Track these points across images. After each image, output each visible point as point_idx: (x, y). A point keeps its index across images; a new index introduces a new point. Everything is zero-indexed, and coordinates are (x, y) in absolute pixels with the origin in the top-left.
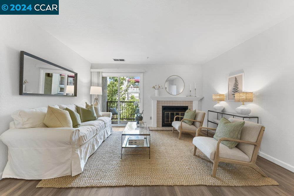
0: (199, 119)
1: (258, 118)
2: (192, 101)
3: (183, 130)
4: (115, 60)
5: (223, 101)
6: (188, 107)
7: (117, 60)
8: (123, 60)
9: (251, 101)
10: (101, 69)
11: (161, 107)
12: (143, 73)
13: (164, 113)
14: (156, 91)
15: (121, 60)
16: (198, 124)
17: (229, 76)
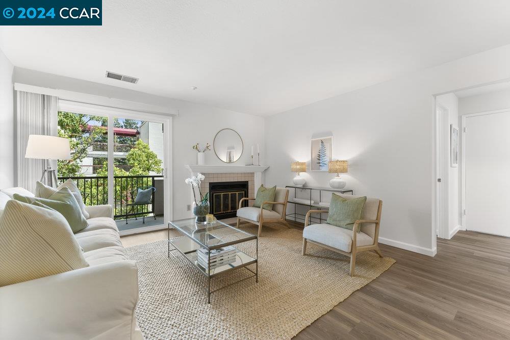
0: (281, 199)
1: (352, 191)
2: (254, 173)
3: (265, 221)
4: (110, 75)
5: (305, 171)
6: (247, 182)
7: (118, 77)
8: (133, 80)
9: (344, 171)
10: (55, 89)
11: (208, 186)
12: (173, 116)
13: (213, 195)
14: (200, 155)
15: (127, 79)
16: (280, 208)
17: (312, 138)
